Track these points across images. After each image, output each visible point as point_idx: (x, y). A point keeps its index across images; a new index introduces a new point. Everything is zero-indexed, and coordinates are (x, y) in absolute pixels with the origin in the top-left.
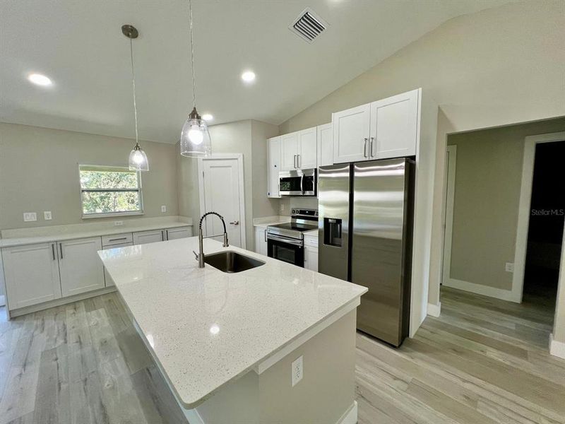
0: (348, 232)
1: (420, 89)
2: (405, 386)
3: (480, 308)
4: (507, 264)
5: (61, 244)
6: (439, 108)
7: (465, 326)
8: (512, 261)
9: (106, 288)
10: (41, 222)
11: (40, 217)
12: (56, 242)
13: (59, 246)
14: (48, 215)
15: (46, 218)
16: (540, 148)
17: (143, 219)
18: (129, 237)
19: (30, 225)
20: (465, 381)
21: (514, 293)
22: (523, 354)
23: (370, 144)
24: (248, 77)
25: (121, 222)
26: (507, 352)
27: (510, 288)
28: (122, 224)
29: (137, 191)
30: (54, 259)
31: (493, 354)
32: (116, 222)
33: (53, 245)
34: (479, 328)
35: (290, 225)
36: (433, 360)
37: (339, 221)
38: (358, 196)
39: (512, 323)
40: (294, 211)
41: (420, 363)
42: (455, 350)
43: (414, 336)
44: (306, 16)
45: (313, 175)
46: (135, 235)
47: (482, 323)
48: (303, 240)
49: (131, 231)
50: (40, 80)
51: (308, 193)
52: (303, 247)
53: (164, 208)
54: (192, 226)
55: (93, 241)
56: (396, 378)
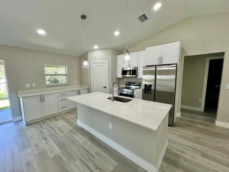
0: (154, 90)
1: (179, 42)
2: (177, 136)
3: (192, 114)
4: (200, 99)
5: (43, 96)
6: (182, 47)
7: (189, 119)
8: (201, 98)
9: (59, 113)
10: (31, 88)
11: (31, 85)
12: (42, 95)
13: (43, 97)
14: (34, 85)
15: (33, 86)
16: (211, 61)
17: (68, 86)
18: (67, 93)
19: (28, 89)
20: (194, 134)
21: (202, 109)
22: (208, 126)
23: (161, 59)
24: (117, 33)
25: (60, 87)
26: (204, 125)
27: (200, 107)
28: (61, 88)
29: (65, 75)
30: (41, 102)
31: (200, 126)
32: (59, 87)
33: (41, 96)
34: (194, 119)
35: (125, 88)
36: (183, 129)
37: (151, 85)
38: (158, 77)
39: (202, 117)
40: (126, 83)
41: (180, 130)
42: (189, 126)
43: (175, 122)
44: (144, 15)
45: (136, 69)
46: (69, 92)
47: (194, 118)
48: (133, 93)
49: (67, 90)
50: (41, 32)
51: (133, 76)
52: (133, 95)
53: (75, 82)
54: (88, 89)
55: (54, 94)
56: (174, 134)
